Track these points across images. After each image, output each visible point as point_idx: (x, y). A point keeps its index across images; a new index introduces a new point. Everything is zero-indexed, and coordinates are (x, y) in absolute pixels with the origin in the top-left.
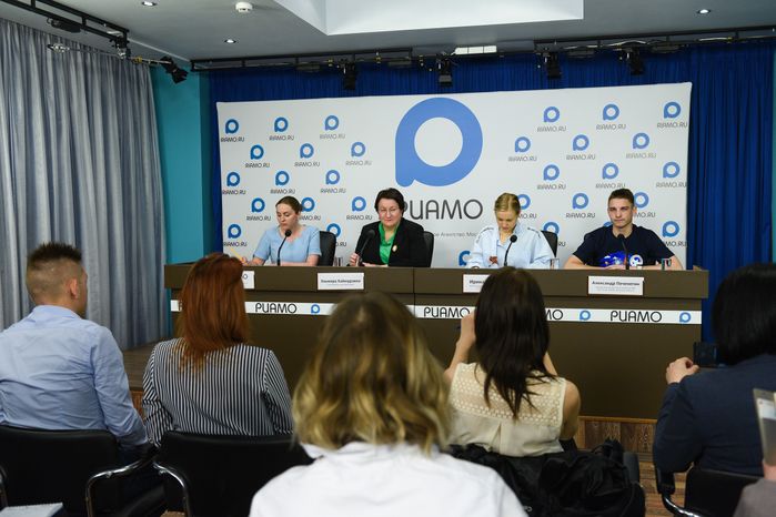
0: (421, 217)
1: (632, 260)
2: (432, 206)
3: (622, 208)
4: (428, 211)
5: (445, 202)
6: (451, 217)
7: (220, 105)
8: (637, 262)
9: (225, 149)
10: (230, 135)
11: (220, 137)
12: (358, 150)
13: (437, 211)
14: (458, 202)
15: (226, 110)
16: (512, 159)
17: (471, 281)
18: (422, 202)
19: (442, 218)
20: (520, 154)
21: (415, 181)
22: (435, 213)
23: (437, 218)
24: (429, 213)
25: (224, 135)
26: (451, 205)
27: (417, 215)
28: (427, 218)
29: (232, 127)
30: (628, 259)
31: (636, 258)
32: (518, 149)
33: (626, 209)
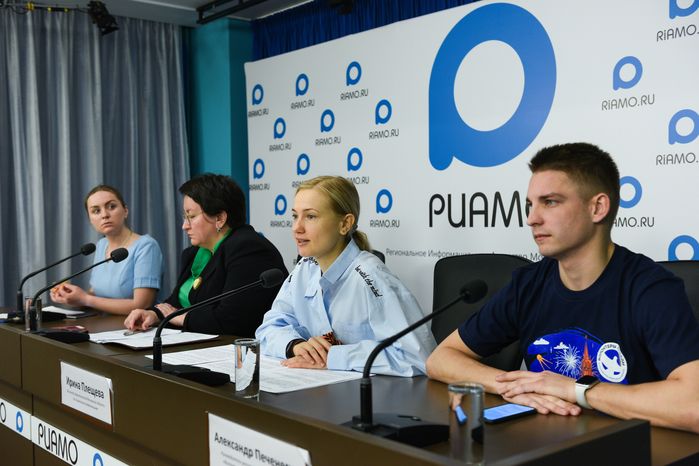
0: (463, 223)
1: (602, 358)
2: (479, 204)
3: (545, 200)
4: (473, 213)
5: (498, 196)
6: (507, 223)
7: (249, 67)
8: (612, 364)
9: (252, 123)
10: (256, 108)
11: (248, 111)
12: (383, 112)
13: (485, 212)
14: (516, 195)
15: (255, 71)
16: (606, 105)
17: (68, 380)
18: (464, 195)
19: (493, 225)
20: (622, 93)
21: (454, 159)
22: (483, 216)
23: (486, 225)
24: (474, 216)
25: (251, 107)
26: (507, 202)
27: (457, 219)
28: (471, 225)
29: (258, 95)
30: (593, 354)
31: (611, 354)
32: (618, 83)
33: (558, 202)
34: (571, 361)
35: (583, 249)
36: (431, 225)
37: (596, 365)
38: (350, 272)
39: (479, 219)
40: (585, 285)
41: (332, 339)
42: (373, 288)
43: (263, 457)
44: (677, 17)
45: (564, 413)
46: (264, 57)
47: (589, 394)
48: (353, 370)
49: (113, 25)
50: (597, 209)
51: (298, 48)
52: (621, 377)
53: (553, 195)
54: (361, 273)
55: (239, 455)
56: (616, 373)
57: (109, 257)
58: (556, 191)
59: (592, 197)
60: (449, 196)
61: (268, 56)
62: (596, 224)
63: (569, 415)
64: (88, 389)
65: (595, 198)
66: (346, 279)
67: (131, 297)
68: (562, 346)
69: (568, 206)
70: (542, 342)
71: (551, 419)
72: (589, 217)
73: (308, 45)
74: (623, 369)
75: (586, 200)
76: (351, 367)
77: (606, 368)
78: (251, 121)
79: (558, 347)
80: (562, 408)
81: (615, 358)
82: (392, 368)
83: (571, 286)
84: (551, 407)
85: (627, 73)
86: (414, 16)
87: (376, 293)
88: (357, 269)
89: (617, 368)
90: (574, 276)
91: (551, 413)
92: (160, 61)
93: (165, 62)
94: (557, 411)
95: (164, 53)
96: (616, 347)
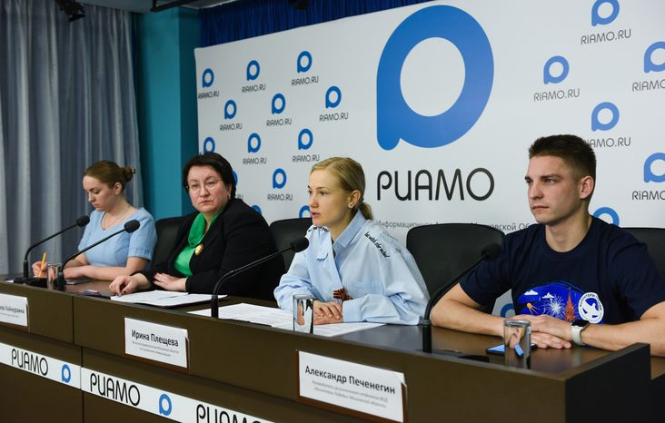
0: (409, 197)
1: (583, 304)
2: (424, 180)
3: (545, 179)
4: (418, 188)
5: (441, 173)
6: (449, 196)
7: (199, 52)
8: (591, 309)
9: (202, 104)
10: (207, 90)
11: (198, 93)
12: (333, 97)
13: (430, 187)
14: (458, 173)
15: (205, 57)
16: (538, 97)
17: (134, 333)
18: (410, 173)
19: (437, 198)
20: (551, 87)
21: (401, 140)
22: (427, 191)
23: (431, 198)
24: (419, 191)
25: (200, 89)
26: (449, 178)
27: (403, 193)
28: (417, 199)
29: (208, 79)
30: (575, 302)
31: (590, 302)
32: (548, 78)
33: (556, 181)
34: (556, 307)
35: (570, 219)
36: (379, 198)
37: (577, 310)
38: (359, 237)
39: (424, 193)
40: (569, 247)
41: (342, 295)
42: (382, 250)
43: (357, 382)
44: (598, 25)
45: (559, 347)
46: (211, 44)
47: (584, 334)
48: (365, 321)
49: (80, 12)
50: (584, 188)
51: (246, 37)
52: (599, 319)
53: (552, 176)
54: (371, 238)
55: (333, 382)
56: (594, 316)
57: (123, 228)
58: (554, 172)
59: (580, 178)
60: (396, 173)
61: (215, 44)
62: (582, 199)
63: (563, 348)
64: (159, 340)
65: (583, 180)
66: (355, 243)
67: (124, 264)
68: (549, 296)
69: (564, 184)
70: (532, 293)
71: (550, 351)
72: (578, 194)
73: (257, 35)
74: (601, 313)
75: (576, 180)
76: (364, 318)
77: (586, 312)
78: (201, 102)
79: (545, 297)
80: (557, 343)
81: (594, 304)
82: (401, 319)
83: (557, 248)
84: (548, 343)
85: (556, 70)
86: (361, 13)
87: (384, 254)
88: (367, 235)
89: (595, 312)
90: (560, 239)
91: (549, 348)
92: (112, 45)
93: (116, 44)
94: (554, 346)
95: (116, 37)
96: (595, 296)
